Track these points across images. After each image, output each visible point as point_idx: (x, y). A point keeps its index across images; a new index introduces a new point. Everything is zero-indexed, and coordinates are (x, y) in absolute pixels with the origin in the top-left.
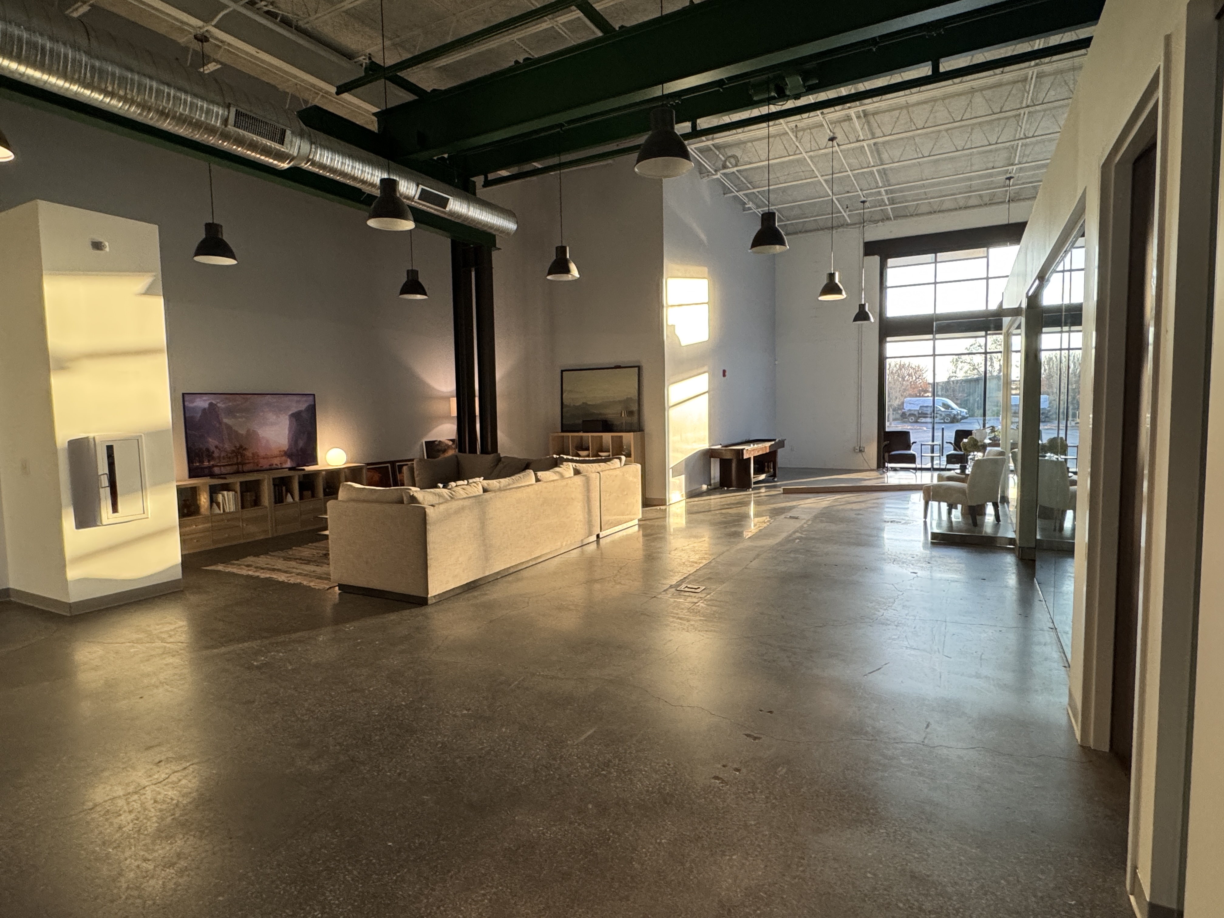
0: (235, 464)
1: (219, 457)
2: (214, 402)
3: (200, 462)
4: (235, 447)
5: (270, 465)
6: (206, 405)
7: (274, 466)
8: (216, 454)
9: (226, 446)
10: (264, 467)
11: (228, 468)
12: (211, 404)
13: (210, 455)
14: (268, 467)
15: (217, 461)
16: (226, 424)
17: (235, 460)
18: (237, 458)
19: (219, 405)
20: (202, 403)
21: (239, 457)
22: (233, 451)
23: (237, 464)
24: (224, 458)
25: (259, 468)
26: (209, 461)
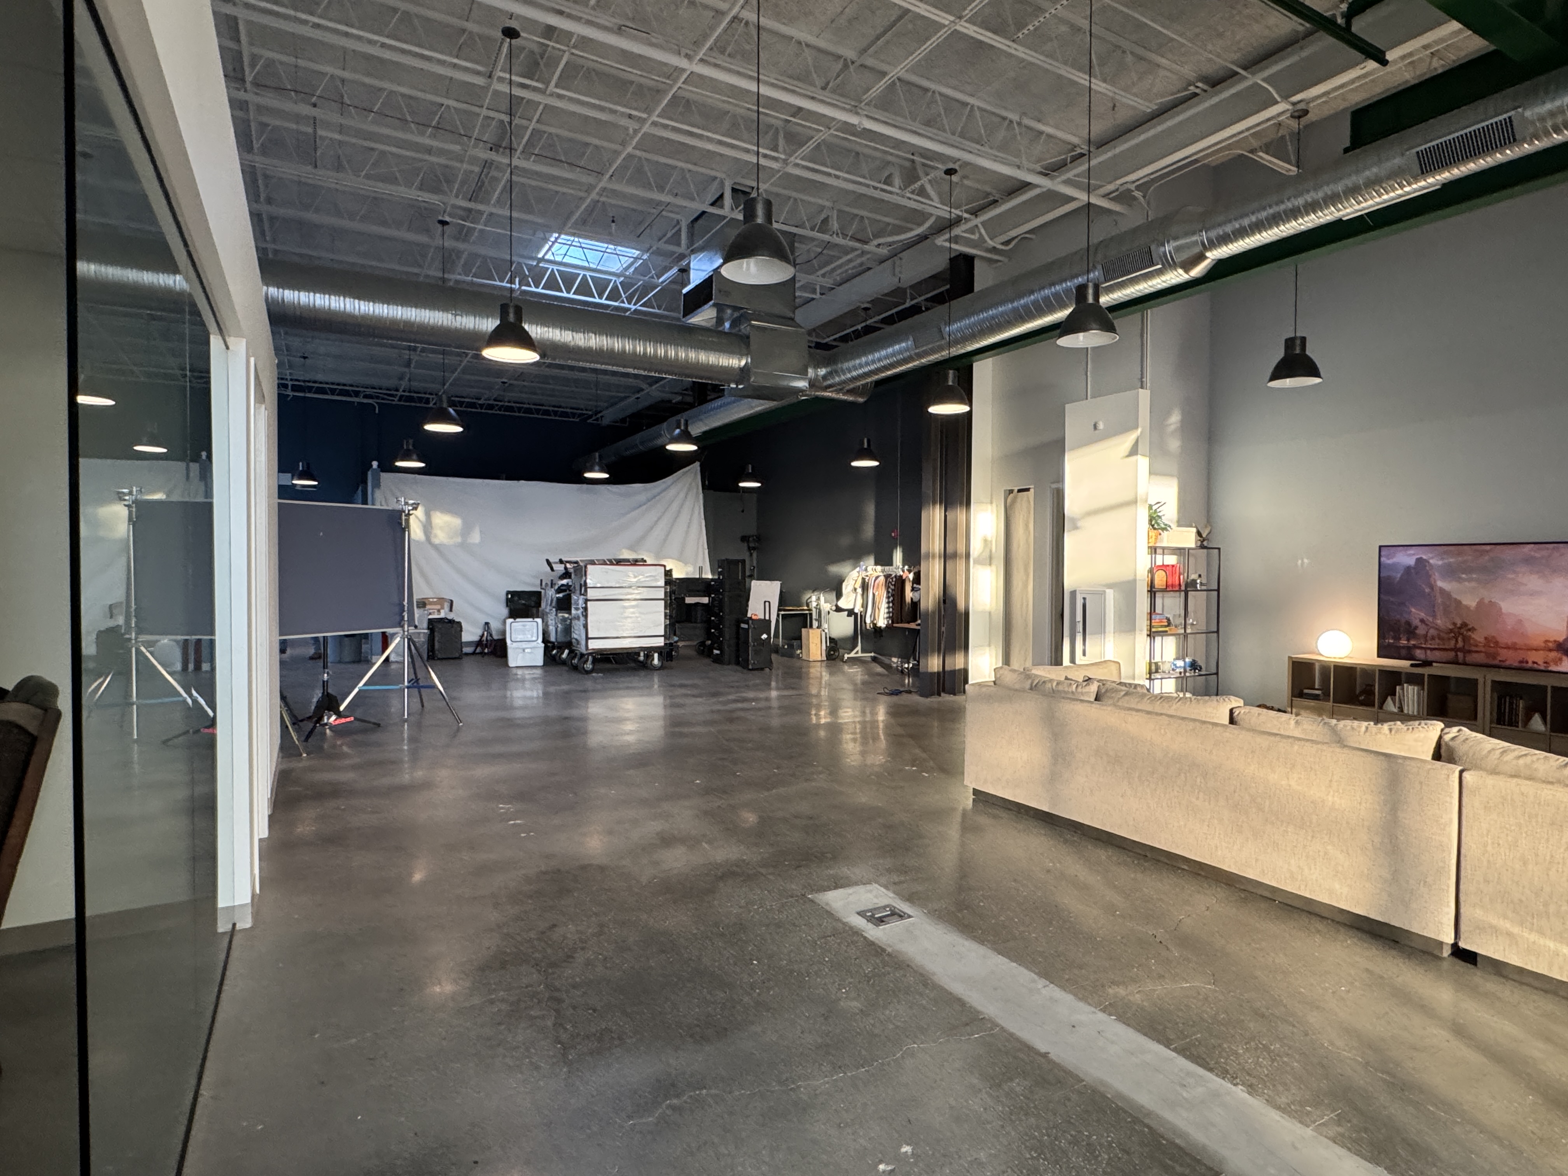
0: (1451, 650)
1: (1425, 636)
2: (1424, 557)
3: (1394, 638)
4: (1455, 624)
5: (1521, 662)
6: (1411, 561)
7: (1530, 665)
8: (1421, 631)
9: (1439, 622)
10: (1507, 663)
11: (1437, 653)
12: (1419, 561)
13: (1411, 632)
14: (1516, 664)
15: (1422, 641)
16: (1442, 590)
17: (1453, 642)
18: (1457, 641)
19: (1431, 561)
20: (1407, 559)
21: (1460, 639)
22: (1451, 631)
23: (1456, 650)
24: (1433, 638)
25: (1496, 662)
26: (1408, 640)
